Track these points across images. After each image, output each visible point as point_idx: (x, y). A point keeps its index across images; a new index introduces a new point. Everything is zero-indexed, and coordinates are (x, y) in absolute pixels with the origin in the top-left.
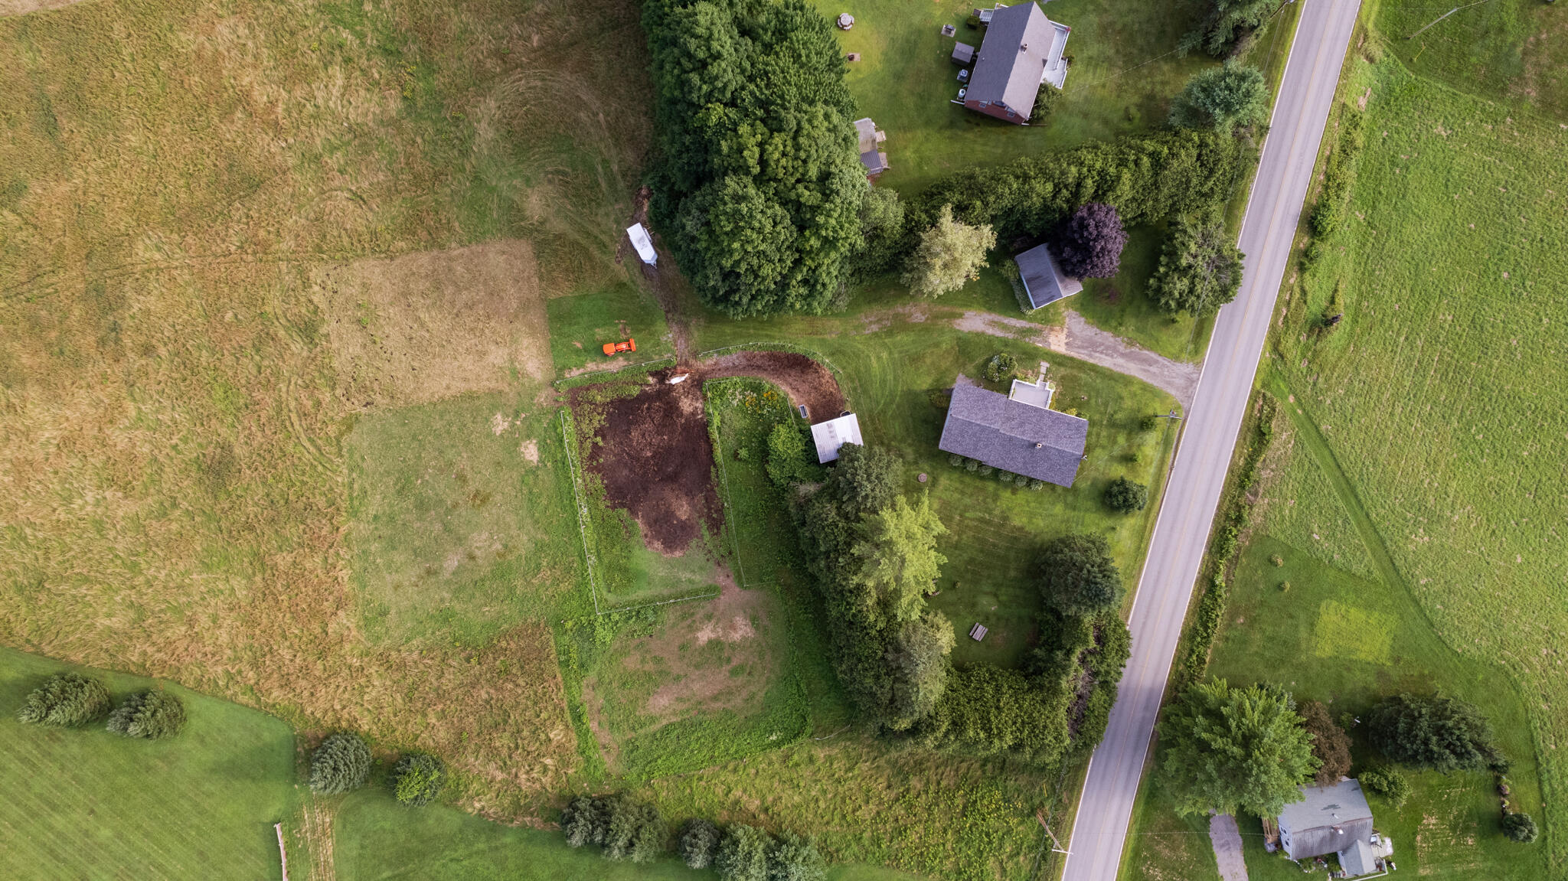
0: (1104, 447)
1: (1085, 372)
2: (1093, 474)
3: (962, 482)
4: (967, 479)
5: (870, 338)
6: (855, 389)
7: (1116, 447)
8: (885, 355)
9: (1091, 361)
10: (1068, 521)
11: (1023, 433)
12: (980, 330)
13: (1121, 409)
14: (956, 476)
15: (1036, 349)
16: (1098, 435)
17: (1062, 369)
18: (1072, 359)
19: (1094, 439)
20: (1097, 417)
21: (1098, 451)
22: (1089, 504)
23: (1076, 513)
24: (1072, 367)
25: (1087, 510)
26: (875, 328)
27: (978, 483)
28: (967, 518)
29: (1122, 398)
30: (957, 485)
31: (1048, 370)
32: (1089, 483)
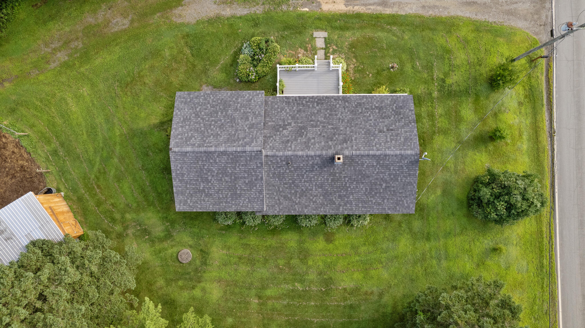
0: (445, 132)
1: (383, 29)
2: (440, 176)
3: (246, 246)
4: (253, 240)
5: (60, 73)
6: (55, 153)
7: (463, 127)
8: (85, 90)
9: (388, 11)
10: (424, 258)
11: (307, 145)
12: (212, 14)
13: (452, 68)
14: (233, 239)
15: (301, 16)
16: (431, 116)
17: (348, 34)
18: (358, 16)
19: (426, 122)
20: (421, 90)
21: (439, 140)
22: (449, 224)
23: (433, 243)
24: (361, 28)
25: (448, 235)
26: (62, 56)
27: (272, 241)
28: (269, 298)
29: (449, 51)
30: (240, 252)
31: (328, 42)
32: (439, 192)
